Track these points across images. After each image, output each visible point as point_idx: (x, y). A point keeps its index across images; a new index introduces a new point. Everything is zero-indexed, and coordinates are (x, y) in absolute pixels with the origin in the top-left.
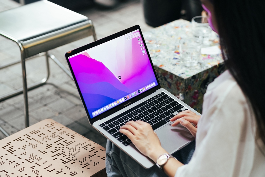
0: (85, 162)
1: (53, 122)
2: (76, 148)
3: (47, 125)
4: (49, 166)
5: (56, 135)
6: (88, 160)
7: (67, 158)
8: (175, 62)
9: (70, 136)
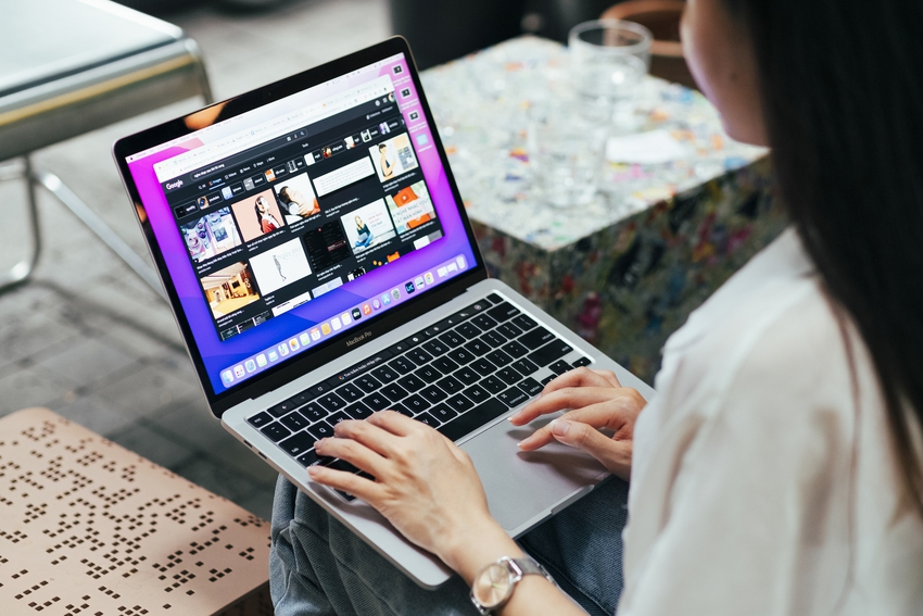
0: (177, 569)
1: (53, 418)
2: (140, 516)
3: (28, 434)
4: (36, 588)
5: (63, 470)
6: (188, 563)
7: (107, 556)
8: (511, 189)
9: (119, 472)
